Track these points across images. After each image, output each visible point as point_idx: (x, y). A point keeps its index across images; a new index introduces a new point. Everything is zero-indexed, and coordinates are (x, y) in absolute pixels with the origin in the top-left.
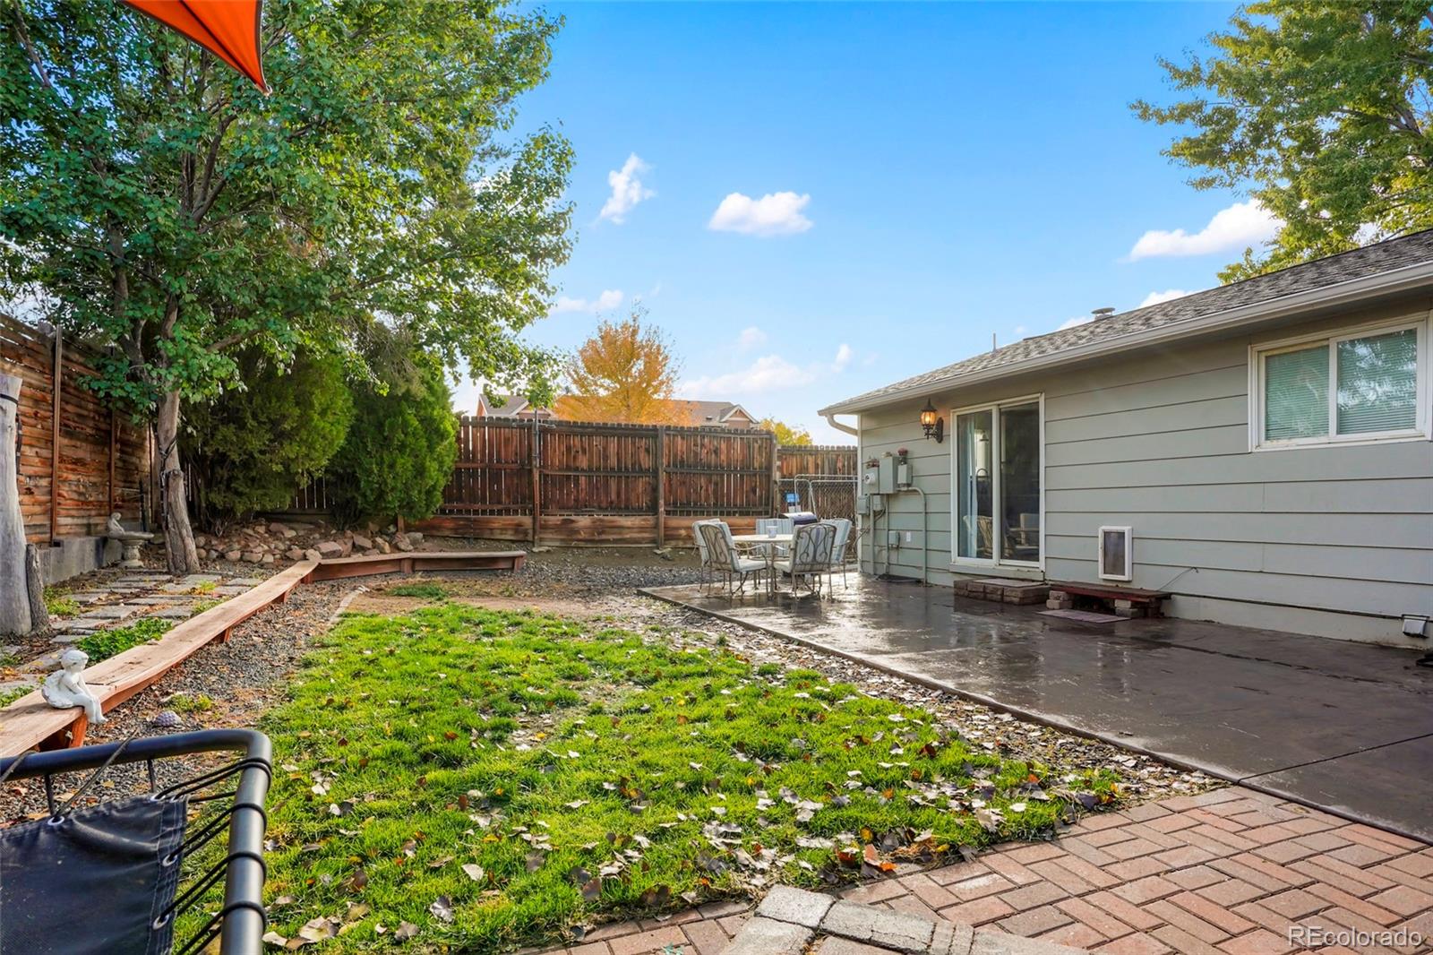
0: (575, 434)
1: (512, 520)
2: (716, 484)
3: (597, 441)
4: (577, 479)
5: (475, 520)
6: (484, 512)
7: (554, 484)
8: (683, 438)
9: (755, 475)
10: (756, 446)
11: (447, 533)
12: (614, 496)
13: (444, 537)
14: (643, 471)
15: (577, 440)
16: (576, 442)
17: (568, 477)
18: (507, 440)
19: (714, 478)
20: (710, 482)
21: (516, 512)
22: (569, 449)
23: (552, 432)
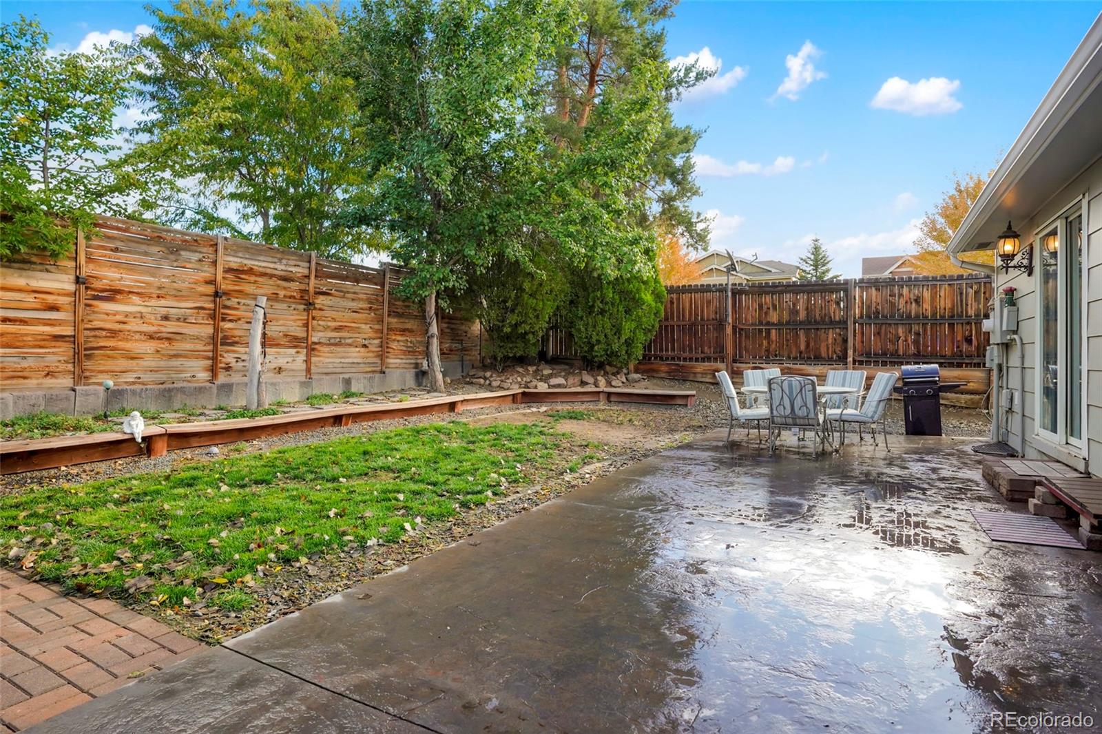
0: (767, 293)
1: (711, 366)
2: (918, 334)
3: (787, 297)
4: (768, 332)
5: (683, 366)
6: (691, 359)
7: (747, 337)
8: (877, 289)
9: (969, 323)
10: (971, 292)
11: (663, 375)
12: (803, 347)
13: (662, 378)
14: (833, 323)
15: (768, 298)
16: (767, 299)
17: (760, 331)
18: (709, 302)
19: (915, 328)
20: (910, 332)
21: (716, 360)
22: (761, 306)
23: (747, 293)
